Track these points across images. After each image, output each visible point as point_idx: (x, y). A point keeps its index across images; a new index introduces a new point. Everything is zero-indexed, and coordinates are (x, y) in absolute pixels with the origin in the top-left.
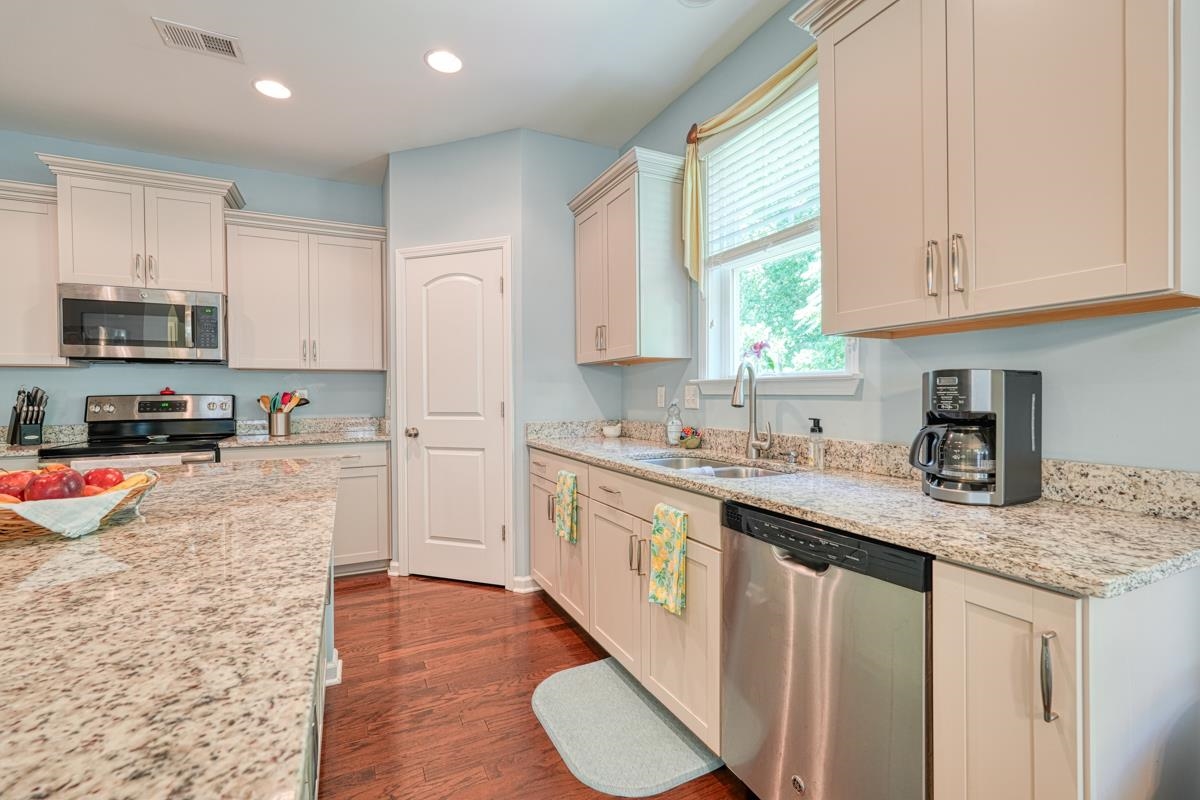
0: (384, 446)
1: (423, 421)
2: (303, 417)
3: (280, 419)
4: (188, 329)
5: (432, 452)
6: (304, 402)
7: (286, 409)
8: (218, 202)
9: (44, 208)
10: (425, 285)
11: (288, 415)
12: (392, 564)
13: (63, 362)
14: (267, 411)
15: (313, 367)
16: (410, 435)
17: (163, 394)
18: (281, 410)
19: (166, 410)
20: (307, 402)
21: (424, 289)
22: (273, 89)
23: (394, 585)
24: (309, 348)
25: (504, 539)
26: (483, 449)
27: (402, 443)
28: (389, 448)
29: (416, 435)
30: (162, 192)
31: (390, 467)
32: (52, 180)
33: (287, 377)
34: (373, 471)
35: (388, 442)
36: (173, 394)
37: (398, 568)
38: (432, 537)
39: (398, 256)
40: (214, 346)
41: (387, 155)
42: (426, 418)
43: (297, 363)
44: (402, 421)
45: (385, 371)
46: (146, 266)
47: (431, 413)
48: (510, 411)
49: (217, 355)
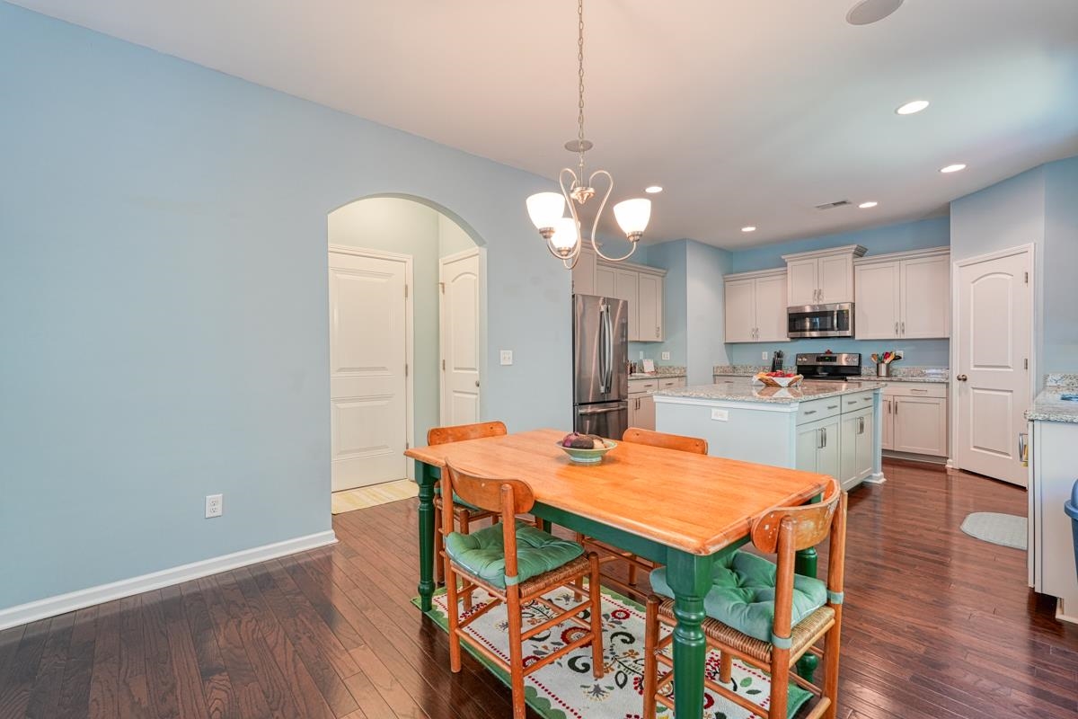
0: (945, 386)
1: (970, 371)
2: (895, 365)
3: (883, 367)
4: (835, 321)
5: (976, 391)
6: (897, 358)
7: (887, 361)
8: (850, 256)
9: (783, 276)
10: (973, 282)
11: (888, 365)
12: (949, 460)
13: (788, 339)
14: (876, 362)
15: (902, 337)
16: (959, 379)
17: (826, 353)
18: (883, 362)
19: (827, 361)
20: (900, 358)
21: (972, 285)
22: (869, 205)
23: (949, 473)
24: (900, 327)
26: (1011, 391)
27: (956, 384)
28: (947, 387)
29: (965, 380)
30: (825, 259)
31: (948, 398)
32: (786, 265)
33: (890, 343)
34: (937, 401)
35: (947, 384)
36: (831, 353)
37: (951, 463)
38: (975, 447)
39: (955, 266)
40: (847, 329)
41: (949, 203)
42: (972, 369)
43: (892, 335)
44: (956, 371)
45: (948, 339)
46: (818, 294)
47: (975, 366)
48: (1032, 365)
49: (848, 333)
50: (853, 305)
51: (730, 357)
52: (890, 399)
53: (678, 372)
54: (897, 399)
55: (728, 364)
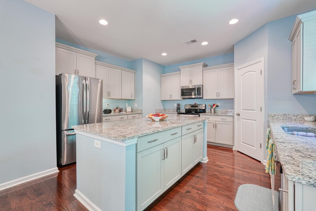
0: (232, 117)
1: (241, 112)
2: (217, 109)
3: (213, 110)
4: (196, 92)
5: (243, 120)
6: (217, 106)
7: (214, 107)
8: (201, 67)
9: (180, 75)
10: (242, 76)
12: (234, 147)
13: (181, 99)
14: (210, 108)
15: (219, 98)
16: (237, 115)
18: (212, 108)
19: (195, 107)
20: (218, 106)
21: (242, 77)
22: (205, 43)
23: (234, 152)
24: (218, 94)
25: (261, 147)
26: (256, 120)
27: (236, 117)
28: (233, 118)
29: (239, 115)
30: (193, 68)
31: (233, 122)
32: (180, 70)
33: (215, 101)
34: (230, 123)
35: (233, 116)
36: (196, 104)
37: (234, 148)
38: (242, 142)
39: (236, 70)
40: (200, 95)
41: (234, 45)
42: (242, 111)
43: (215, 98)
44: (236, 112)
45: (234, 99)
46: (191, 81)
47: (243, 110)
48: (263, 109)
49: (201, 97)
50: (203, 86)
51: (164, 105)
52: (214, 122)
53: (140, 112)
54: (216, 122)
55: (163, 108)
